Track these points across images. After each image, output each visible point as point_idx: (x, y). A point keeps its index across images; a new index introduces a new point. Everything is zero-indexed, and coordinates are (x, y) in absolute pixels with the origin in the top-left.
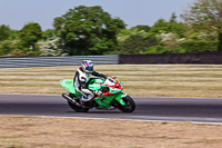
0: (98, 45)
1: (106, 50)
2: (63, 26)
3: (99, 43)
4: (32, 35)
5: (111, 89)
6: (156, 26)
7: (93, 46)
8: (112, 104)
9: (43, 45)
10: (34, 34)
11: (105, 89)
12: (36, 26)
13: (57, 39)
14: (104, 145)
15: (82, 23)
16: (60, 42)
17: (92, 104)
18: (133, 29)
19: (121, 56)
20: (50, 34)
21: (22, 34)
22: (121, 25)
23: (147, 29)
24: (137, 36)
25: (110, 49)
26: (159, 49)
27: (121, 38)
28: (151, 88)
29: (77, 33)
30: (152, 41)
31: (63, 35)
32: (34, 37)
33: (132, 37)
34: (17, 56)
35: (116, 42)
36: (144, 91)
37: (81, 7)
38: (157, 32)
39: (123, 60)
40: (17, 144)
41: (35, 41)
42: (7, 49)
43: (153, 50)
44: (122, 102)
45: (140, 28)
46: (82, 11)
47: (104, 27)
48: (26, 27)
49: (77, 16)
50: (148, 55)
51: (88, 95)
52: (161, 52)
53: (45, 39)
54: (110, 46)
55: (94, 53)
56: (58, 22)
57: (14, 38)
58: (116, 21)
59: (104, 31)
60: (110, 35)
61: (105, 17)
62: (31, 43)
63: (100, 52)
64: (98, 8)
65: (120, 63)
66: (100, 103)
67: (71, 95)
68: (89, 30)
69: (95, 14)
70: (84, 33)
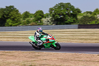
0: (69, 20)
1: (73, 23)
2: (53, 12)
3: (69, 19)
4: (40, 16)
5: (50, 40)
6: (95, 12)
7: (66, 21)
8: (51, 46)
9: (44, 20)
10: (40, 15)
11: (48, 40)
12: (41, 12)
13: (51, 18)
14: (72, 65)
15: (62, 10)
16: (52, 19)
17: (42, 46)
18: (84, 13)
19: (79, 25)
20: (47, 15)
21: (35, 15)
22: (79, 11)
23: (91, 13)
24: (86, 16)
25: (74, 22)
26: (96, 22)
27: (79, 17)
28: (92, 40)
29: (59, 15)
30: (93, 18)
31: (53, 16)
32: (40, 17)
33: (84, 16)
34: (33, 25)
35: (77, 19)
36: (90, 41)
37: (61, 3)
38: (95, 14)
39: (80, 27)
40: (33, 64)
41: (41, 18)
42: (28, 22)
43: (94, 22)
44: (55, 46)
45: (88, 12)
46: (62, 5)
47: (71, 12)
48: (37, 12)
49: (60, 7)
50: (91, 25)
51: (40, 42)
52: (97, 23)
53: (45, 17)
54: (74, 21)
55: (67, 24)
56: (51, 10)
57: (31, 17)
58: (77, 9)
59: (72, 14)
60: (74, 16)
61: (72, 8)
62: (39, 19)
63: (70, 23)
64: (69, 4)
65: (79, 28)
66: (45, 46)
67: (33, 42)
68: (65, 13)
69: (68, 6)
70: (63, 15)
